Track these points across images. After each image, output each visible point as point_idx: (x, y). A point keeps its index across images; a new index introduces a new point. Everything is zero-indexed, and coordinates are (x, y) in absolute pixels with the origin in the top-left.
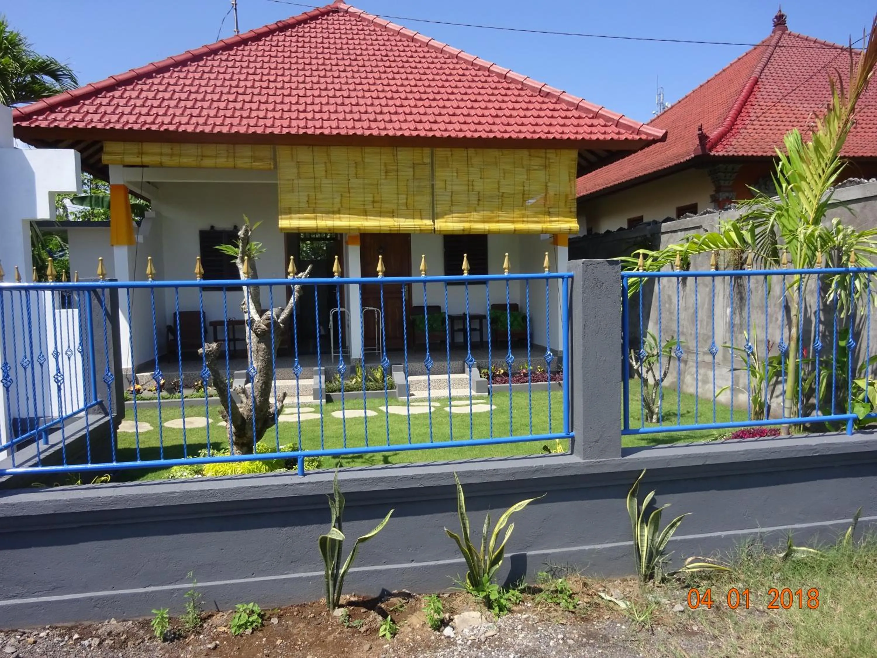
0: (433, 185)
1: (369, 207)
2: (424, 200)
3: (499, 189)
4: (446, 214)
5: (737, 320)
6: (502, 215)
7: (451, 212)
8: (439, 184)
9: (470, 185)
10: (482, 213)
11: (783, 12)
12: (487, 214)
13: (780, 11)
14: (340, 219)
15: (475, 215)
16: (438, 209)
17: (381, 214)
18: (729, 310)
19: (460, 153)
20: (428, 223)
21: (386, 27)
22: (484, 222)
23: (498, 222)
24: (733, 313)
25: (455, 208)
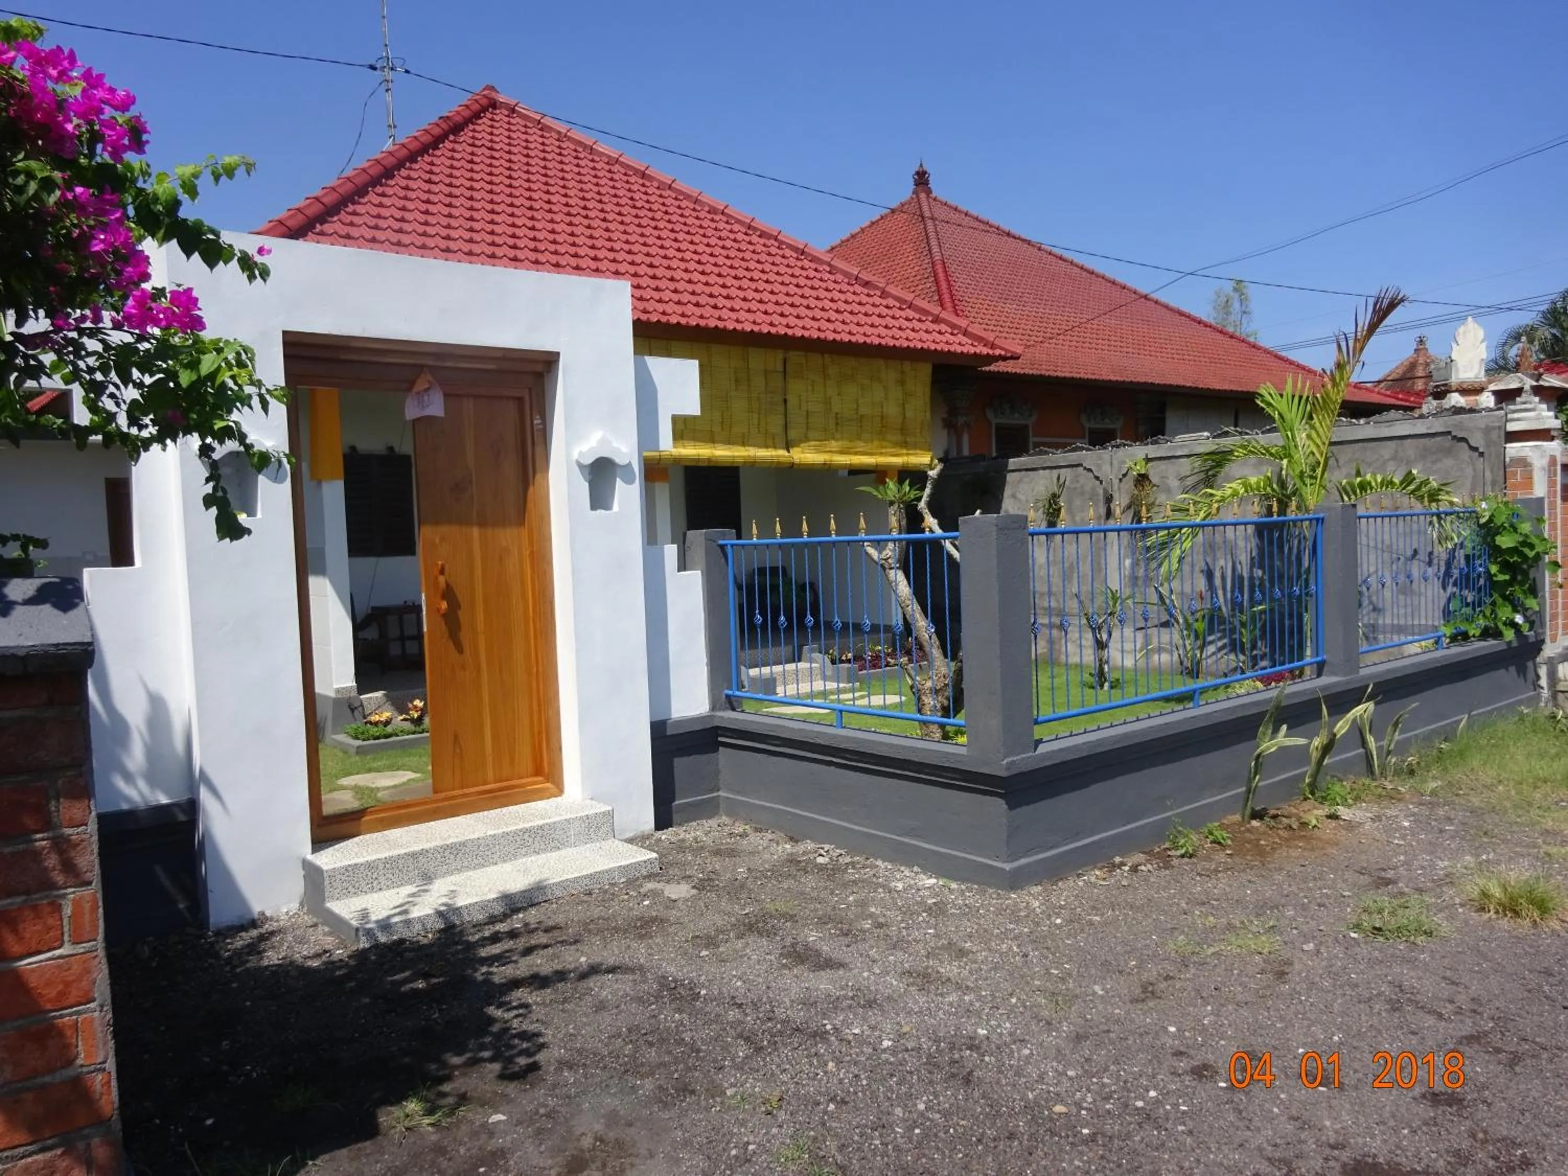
0: (785, 401)
1: (717, 429)
2: (775, 423)
3: (857, 410)
4: (801, 441)
5: (1141, 572)
6: (861, 445)
7: (807, 439)
8: (792, 401)
9: (828, 402)
10: (840, 443)
11: (926, 167)
12: (846, 443)
13: (921, 166)
14: (684, 447)
15: (834, 445)
16: (792, 434)
17: (729, 441)
18: (1128, 562)
19: (816, 360)
20: (780, 454)
21: (592, 149)
22: (842, 453)
23: (856, 453)
24: (1135, 564)
25: (811, 434)
